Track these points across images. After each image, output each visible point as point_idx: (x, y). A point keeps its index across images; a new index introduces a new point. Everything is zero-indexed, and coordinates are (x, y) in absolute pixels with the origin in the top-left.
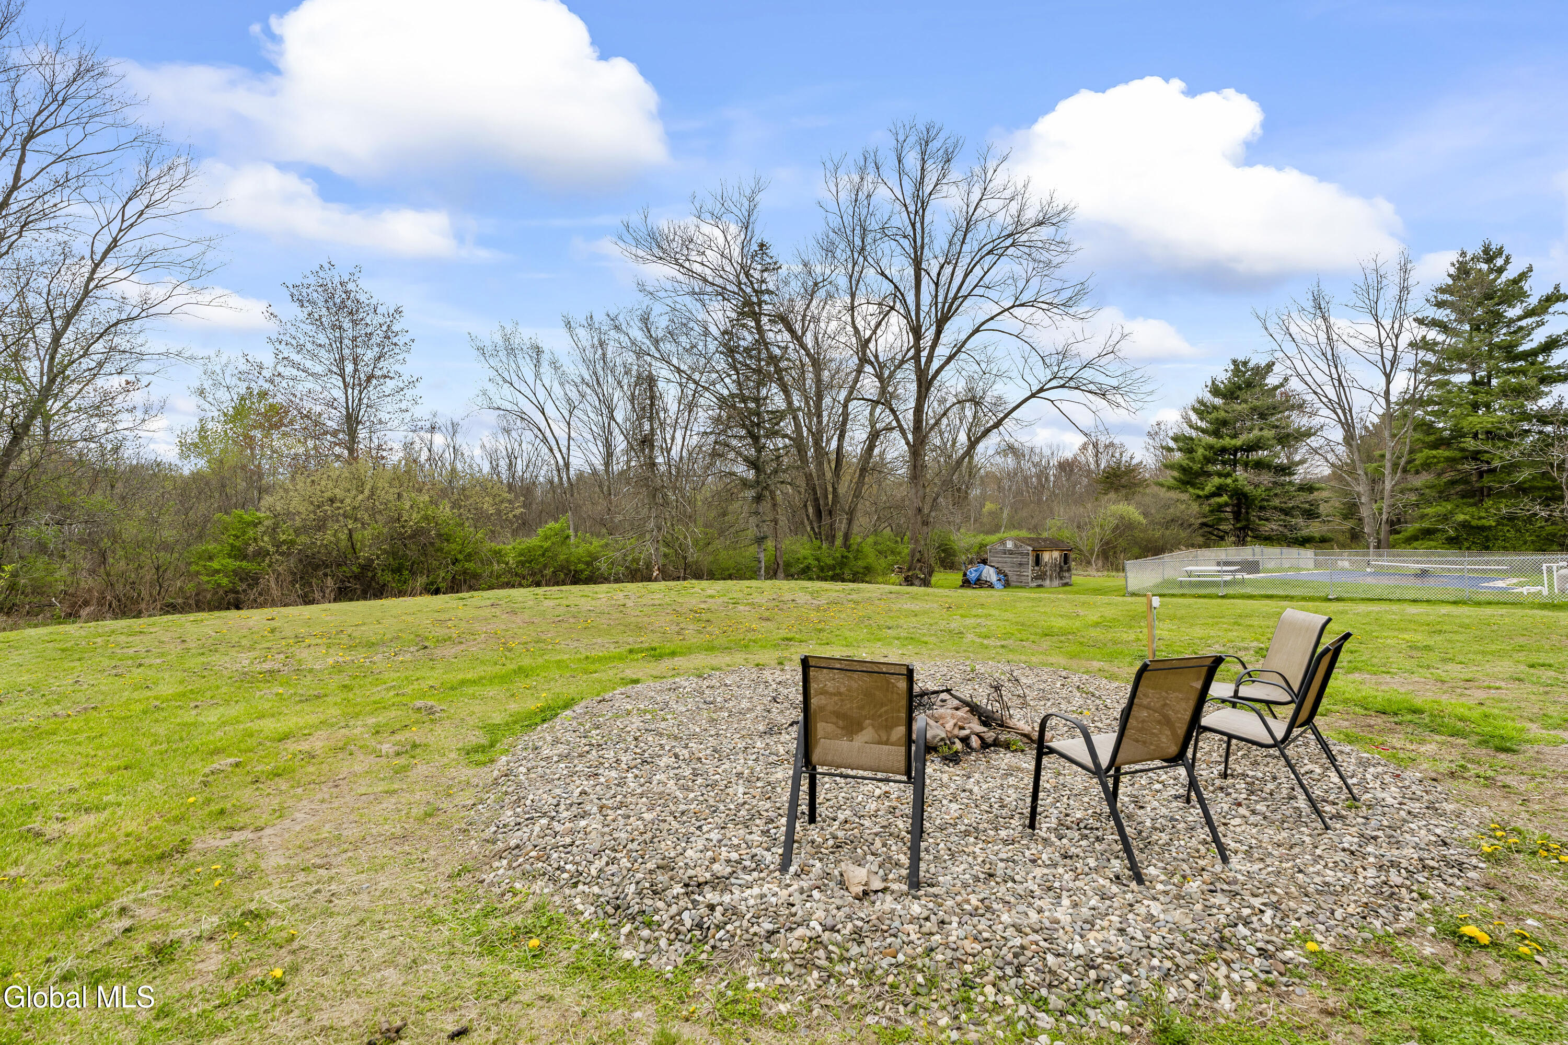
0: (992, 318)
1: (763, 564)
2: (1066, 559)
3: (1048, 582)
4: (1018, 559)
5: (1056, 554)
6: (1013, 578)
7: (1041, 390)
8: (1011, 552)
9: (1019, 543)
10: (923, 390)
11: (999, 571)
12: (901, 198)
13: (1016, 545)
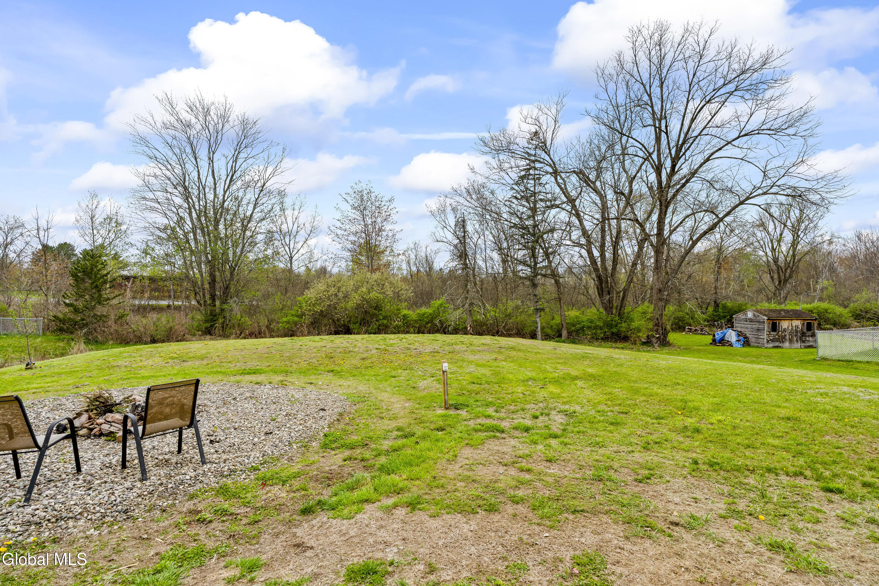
0: (720, 149)
1: (539, 325)
2: (809, 327)
3: (787, 344)
4: (756, 326)
5: (797, 323)
6: (752, 339)
7: (748, 198)
8: (751, 320)
9: (757, 314)
10: (663, 207)
11: (740, 334)
12: (639, 79)
13: (754, 315)
